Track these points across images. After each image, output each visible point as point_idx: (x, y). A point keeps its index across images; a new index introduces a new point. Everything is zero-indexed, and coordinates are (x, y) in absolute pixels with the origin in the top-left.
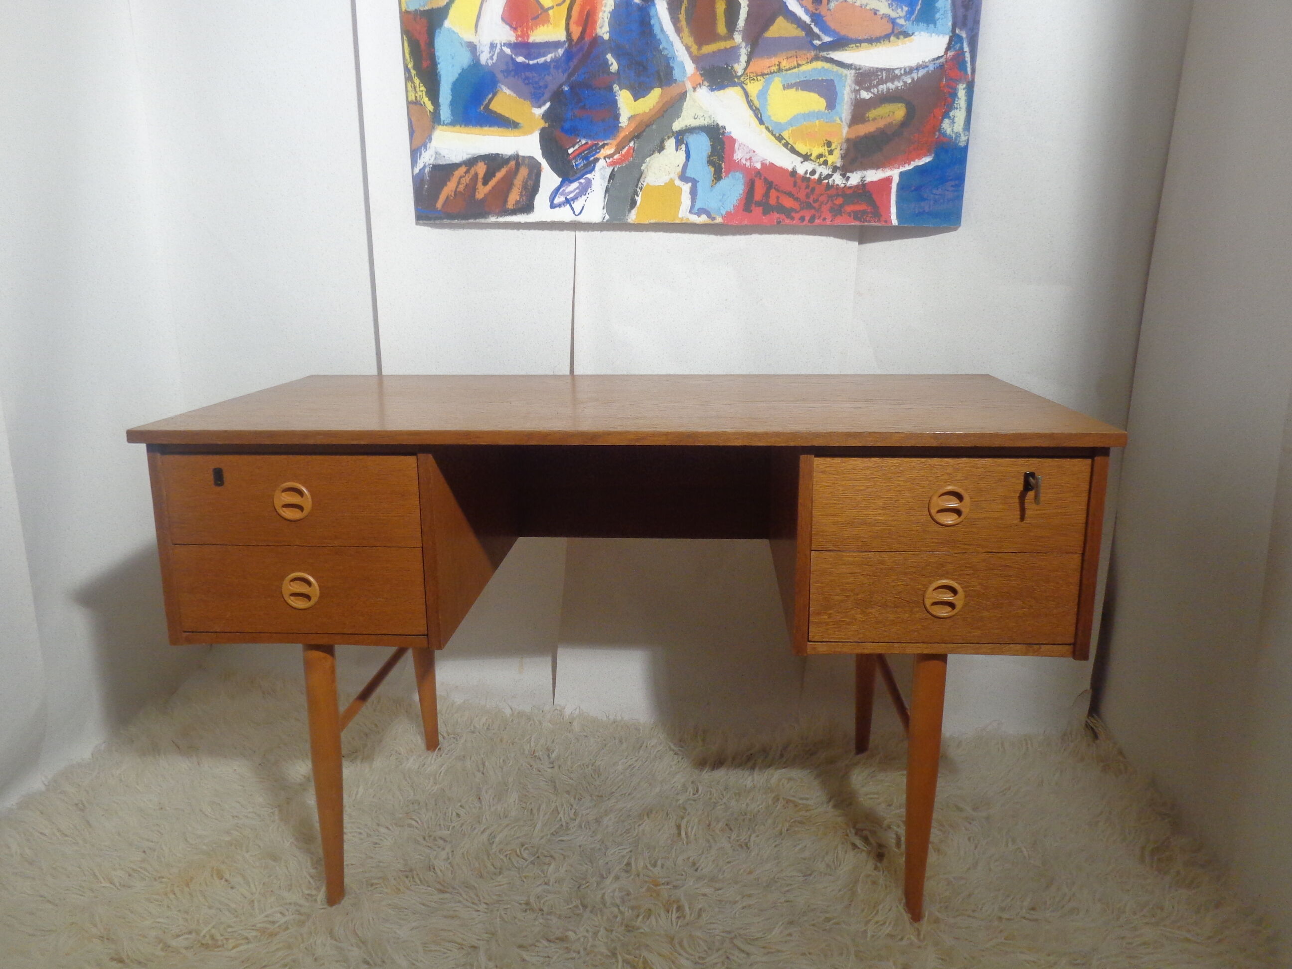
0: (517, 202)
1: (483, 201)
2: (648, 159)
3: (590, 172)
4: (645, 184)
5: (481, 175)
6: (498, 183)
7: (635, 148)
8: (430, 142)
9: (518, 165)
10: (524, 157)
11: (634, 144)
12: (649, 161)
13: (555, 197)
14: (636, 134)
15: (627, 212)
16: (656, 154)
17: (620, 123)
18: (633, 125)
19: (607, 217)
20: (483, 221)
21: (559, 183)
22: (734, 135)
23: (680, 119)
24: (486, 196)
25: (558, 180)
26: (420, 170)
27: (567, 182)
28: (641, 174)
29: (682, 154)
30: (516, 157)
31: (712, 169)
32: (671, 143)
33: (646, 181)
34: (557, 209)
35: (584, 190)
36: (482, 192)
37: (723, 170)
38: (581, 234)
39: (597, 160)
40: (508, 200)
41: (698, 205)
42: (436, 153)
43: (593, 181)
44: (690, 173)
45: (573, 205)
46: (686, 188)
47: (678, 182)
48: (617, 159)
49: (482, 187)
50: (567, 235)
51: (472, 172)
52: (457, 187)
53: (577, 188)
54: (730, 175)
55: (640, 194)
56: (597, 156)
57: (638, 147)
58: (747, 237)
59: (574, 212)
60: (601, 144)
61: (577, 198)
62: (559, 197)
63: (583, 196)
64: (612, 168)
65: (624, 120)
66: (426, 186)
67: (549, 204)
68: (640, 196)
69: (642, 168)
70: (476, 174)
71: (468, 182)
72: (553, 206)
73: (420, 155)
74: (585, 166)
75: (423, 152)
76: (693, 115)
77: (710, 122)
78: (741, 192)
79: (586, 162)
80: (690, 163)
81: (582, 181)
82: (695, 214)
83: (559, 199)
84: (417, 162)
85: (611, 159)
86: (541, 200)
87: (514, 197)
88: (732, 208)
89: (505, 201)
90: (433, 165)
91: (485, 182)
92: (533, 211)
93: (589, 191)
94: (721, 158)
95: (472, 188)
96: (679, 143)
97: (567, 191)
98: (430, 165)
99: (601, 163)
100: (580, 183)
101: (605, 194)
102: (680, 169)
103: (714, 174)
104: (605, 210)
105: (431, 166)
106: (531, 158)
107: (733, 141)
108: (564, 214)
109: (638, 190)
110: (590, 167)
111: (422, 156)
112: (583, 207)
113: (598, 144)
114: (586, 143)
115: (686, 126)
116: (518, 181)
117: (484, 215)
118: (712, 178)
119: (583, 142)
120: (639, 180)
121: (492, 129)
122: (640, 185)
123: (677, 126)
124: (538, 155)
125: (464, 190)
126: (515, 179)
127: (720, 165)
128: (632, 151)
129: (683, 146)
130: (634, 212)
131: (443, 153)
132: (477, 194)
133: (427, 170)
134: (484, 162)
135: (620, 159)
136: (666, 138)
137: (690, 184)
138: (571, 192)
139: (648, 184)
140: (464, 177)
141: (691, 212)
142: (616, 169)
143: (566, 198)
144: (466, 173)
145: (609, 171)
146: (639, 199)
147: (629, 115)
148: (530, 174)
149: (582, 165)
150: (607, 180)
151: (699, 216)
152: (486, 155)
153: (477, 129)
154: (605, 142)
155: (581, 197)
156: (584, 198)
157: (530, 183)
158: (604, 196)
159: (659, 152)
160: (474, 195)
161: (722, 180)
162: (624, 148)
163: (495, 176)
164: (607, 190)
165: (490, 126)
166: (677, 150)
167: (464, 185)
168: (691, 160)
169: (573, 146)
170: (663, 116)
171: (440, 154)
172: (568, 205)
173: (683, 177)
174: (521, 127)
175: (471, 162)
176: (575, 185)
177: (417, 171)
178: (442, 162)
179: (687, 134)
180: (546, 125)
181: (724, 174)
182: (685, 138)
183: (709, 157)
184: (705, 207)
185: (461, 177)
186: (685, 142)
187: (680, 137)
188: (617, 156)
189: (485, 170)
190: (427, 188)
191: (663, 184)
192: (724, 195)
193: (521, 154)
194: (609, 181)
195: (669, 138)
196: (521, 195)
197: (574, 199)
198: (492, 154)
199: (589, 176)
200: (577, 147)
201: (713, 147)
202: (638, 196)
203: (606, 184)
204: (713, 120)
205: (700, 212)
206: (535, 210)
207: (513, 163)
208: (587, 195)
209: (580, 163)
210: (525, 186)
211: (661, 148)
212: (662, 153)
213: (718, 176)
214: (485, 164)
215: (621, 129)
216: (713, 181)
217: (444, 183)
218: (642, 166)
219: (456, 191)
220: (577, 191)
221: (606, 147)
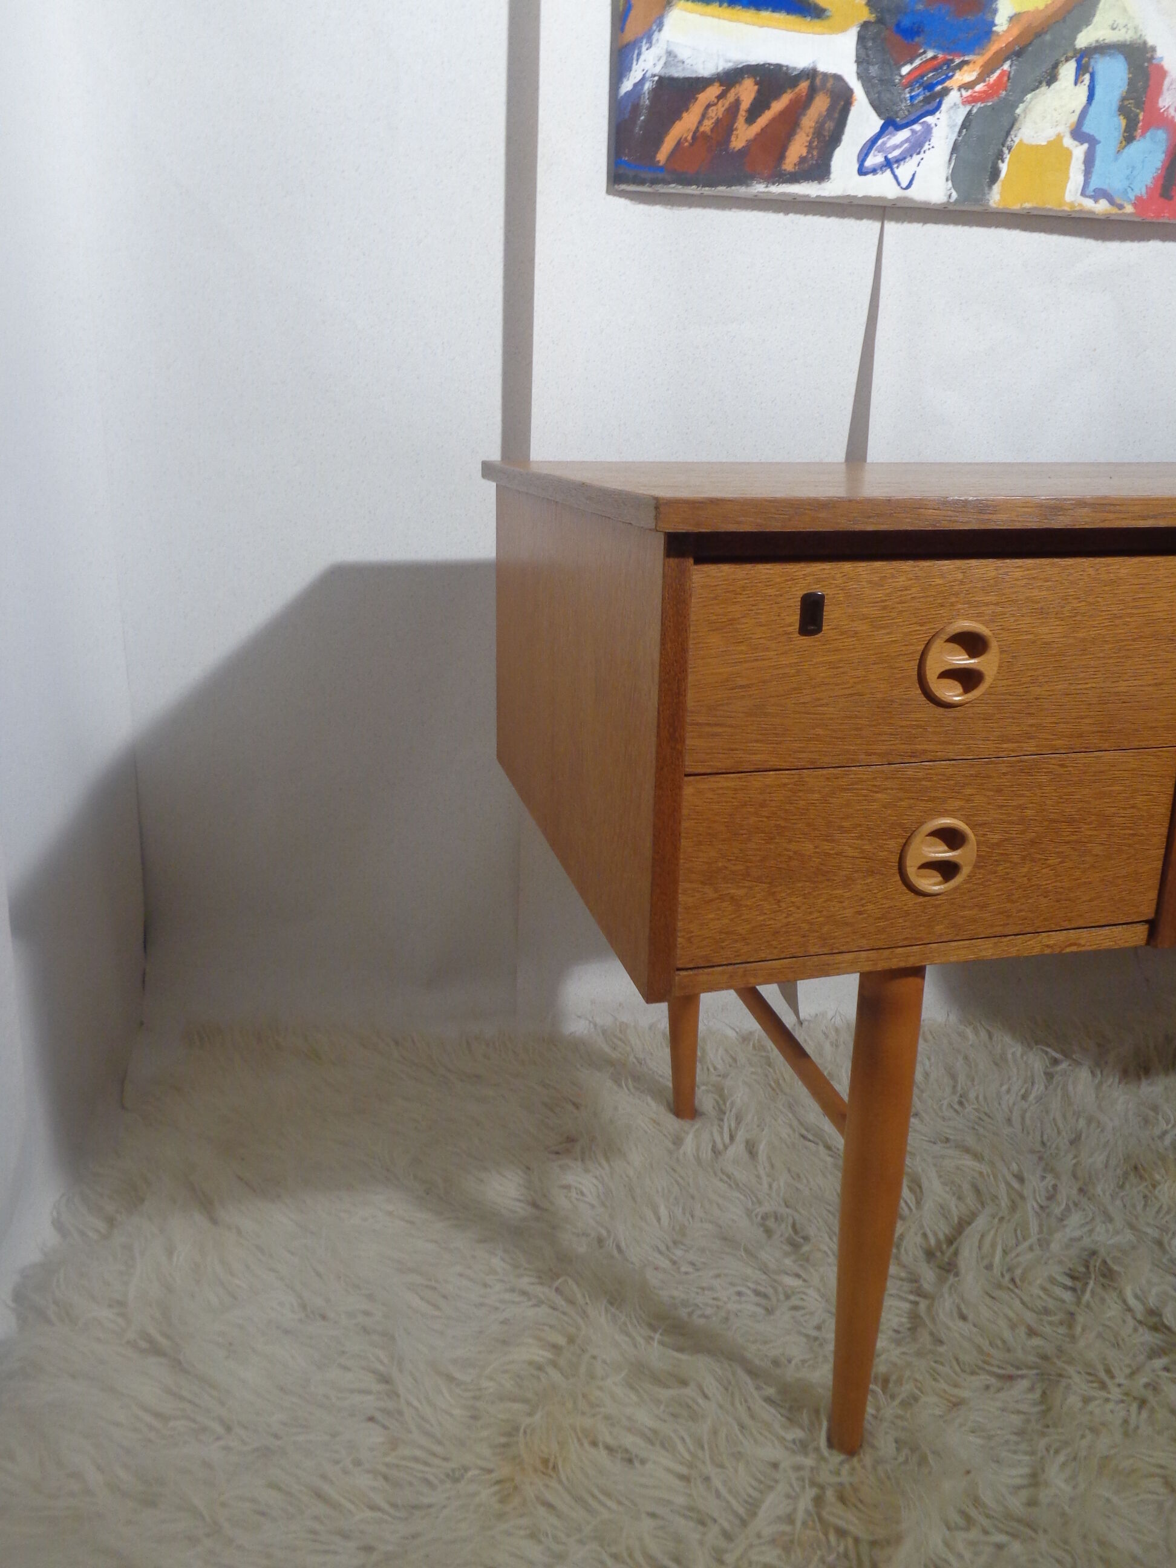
0: (802, 160)
1: (743, 152)
2: (1029, 96)
3: (932, 112)
4: (1017, 140)
5: (745, 104)
6: (773, 120)
7: (1012, 73)
8: (660, 31)
9: (812, 91)
10: (825, 75)
11: (1011, 66)
12: (1032, 99)
13: (867, 155)
14: (1017, 48)
15: (986, 188)
16: (1044, 88)
17: (995, 25)
18: (1016, 32)
19: (955, 195)
20: (741, 191)
21: (877, 129)
22: (1167, 65)
23: (1090, 27)
24: (750, 143)
25: (876, 123)
26: (635, 85)
27: (891, 128)
28: (1013, 123)
29: (1083, 91)
30: (811, 74)
31: (1123, 122)
32: (1068, 70)
33: (1020, 135)
34: (870, 177)
35: (916, 146)
36: (743, 135)
37: (1140, 124)
38: (891, 227)
39: (946, 91)
40: (787, 154)
41: (1095, 183)
42: (669, 53)
43: (935, 131)
44: (1087, 128)
45: (897, 172)
46: (1079, 151)
47: (1068, 142)
48: (979, 92)
49: (746, 126)
50: (869, 228)
51: (731, 97)
52: (700, 123)
53: (907, 140)
54: (1148, 134)
55: (1007, 157)
56: (948, 84)
57: (1017, 71)
58: (1143, 244)
59: (899, 184)
60: (957, 61)
61: (905, 158)
62: (875, 156)
63: (915, 156)
64: (968, 108)
65: (1001, 22)
66: (642, 118)
67: (857, 166)
68: (1007, 161)
69: (1018, 111)
70: (737, 103)
71: (721, 116)
72: (862, 172)
73: (639, 54)
74: (927, 100)
75: (644, 48)
76: (1110, 22)
77: (1135, 37)
78: (1159, 165)
79: (928, 94)
80: (1093, 109)
81: (917, 127)
82: (1090, 197)
83: (874, 159)
84: (630, 69)
85: (970, 92)
86: (844, 158)
87: (797, 149)
88: (1144, 190)
89: (782, 157)
90: (662, 79)
91: (751, 118)
92: (829, 178)
93: (926, 147)
94: (1140, 104)
95: (725, 126)
96: (1081, 70)
97: (888, 145)
98: (654, 76)
99: (953, 97)
100: (913, 132)
101: (952, 154)
102: (1074, 118)
103: (1125, 131)
104: (950, 183)
105: (656, 78)
106: (838, 78)
107: (1162, 73)
108: (882, 186)
109: (1006, 150)
110: (933, 102)
111: (642, 58)
112: (914, 175)
113: (952, 61)
114: (934, 58)
115: (1097, 41)
116: (809, 121)
117: (744, 179)
118: (1121, 138)
119: (930, 54)
120: (1008, 133)
121: (776, 15)
122: (1008, 143)
123: (1084, 39)
124: (850, 74)
125: (712, 130)
126: (805, 115)
127: (1137, 115)
128: (1006, 78)
129: (1087, 77)
130: (996, 188)
131: (683, 53)
132: (733, 138)
133: (648, 86)
134: (755, 78)
135: (984, 92)
136: (1063, 59)
137: (1086, 146)
138: (896, 147)
139: (1021, 140)
140: (715, 105)
141: (1083, 194)
142: (975, 110)
143: (886, 157)
144: (720, 97)
145: (963, 112)
146: (1004, 167)
147: (1011, 13)
148: (830, 110)
149: (921, 98)
150: (957, 129)
151: (1096, 202)
152: (757, 65)
153: (749, 14)
154: (966, 58)
155: (911, 156)
156: (916, 158)
157: (830, 125)
158: (948, 158)
159: (1049, 84)
160: (727, 140)
161: (1135, 142)
162: (993, 72)
163: (768, 107)
164: (955, 149)
165: (773, 11)
166: (1076, 84)
167: (713, 120)
168: (1094, 102)
169: (911, 62)
170: (1064, 20)
171: (676, 57)
172: (888, 171)
173: (1078, 133)
174: (828, 17)
175: (730, 78)
176: (905, 134)
177: (627, 86)
178: (677, 73)
179: (1096, 56)
180: (872, 18)
181: (1140, 131)
182: (1092, 62)
183: (1123, 99)
184: (1105, 187)
185: (709, 106)
186: (1091, 70)
187: (1084, 60)
188: (979, 87)
189: (752, 96)
190: (643, 121)
191: (1044, 143)
192: (1133, 168)
193: (822, 68)
194: (960, 132)
195: (1067, 60)
196: (810, 147)
197: (899, 160)
198: (770, 64)
199: (929, 119)
200: (917, 62)
201: (1131, 83)
202: (1003, 162)
203: (954, 136)
204: (1139, 34)
205: (1099, 194)
206: (832, 176)
207: (804, 85)
208: (922, 155)
209: (918, 95)
210: (818, 132)
211: (1051, 78)
212: (1053, 86)
213: (1129, 137)
214: (756, 83)
215: (994, 38)
216: (1121, 143)
217: (675, 114)
218: (1017, 107)
219: (695, 133)
220: (906, 145)
221: (965, 68)
